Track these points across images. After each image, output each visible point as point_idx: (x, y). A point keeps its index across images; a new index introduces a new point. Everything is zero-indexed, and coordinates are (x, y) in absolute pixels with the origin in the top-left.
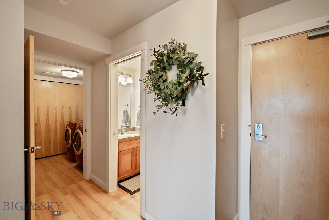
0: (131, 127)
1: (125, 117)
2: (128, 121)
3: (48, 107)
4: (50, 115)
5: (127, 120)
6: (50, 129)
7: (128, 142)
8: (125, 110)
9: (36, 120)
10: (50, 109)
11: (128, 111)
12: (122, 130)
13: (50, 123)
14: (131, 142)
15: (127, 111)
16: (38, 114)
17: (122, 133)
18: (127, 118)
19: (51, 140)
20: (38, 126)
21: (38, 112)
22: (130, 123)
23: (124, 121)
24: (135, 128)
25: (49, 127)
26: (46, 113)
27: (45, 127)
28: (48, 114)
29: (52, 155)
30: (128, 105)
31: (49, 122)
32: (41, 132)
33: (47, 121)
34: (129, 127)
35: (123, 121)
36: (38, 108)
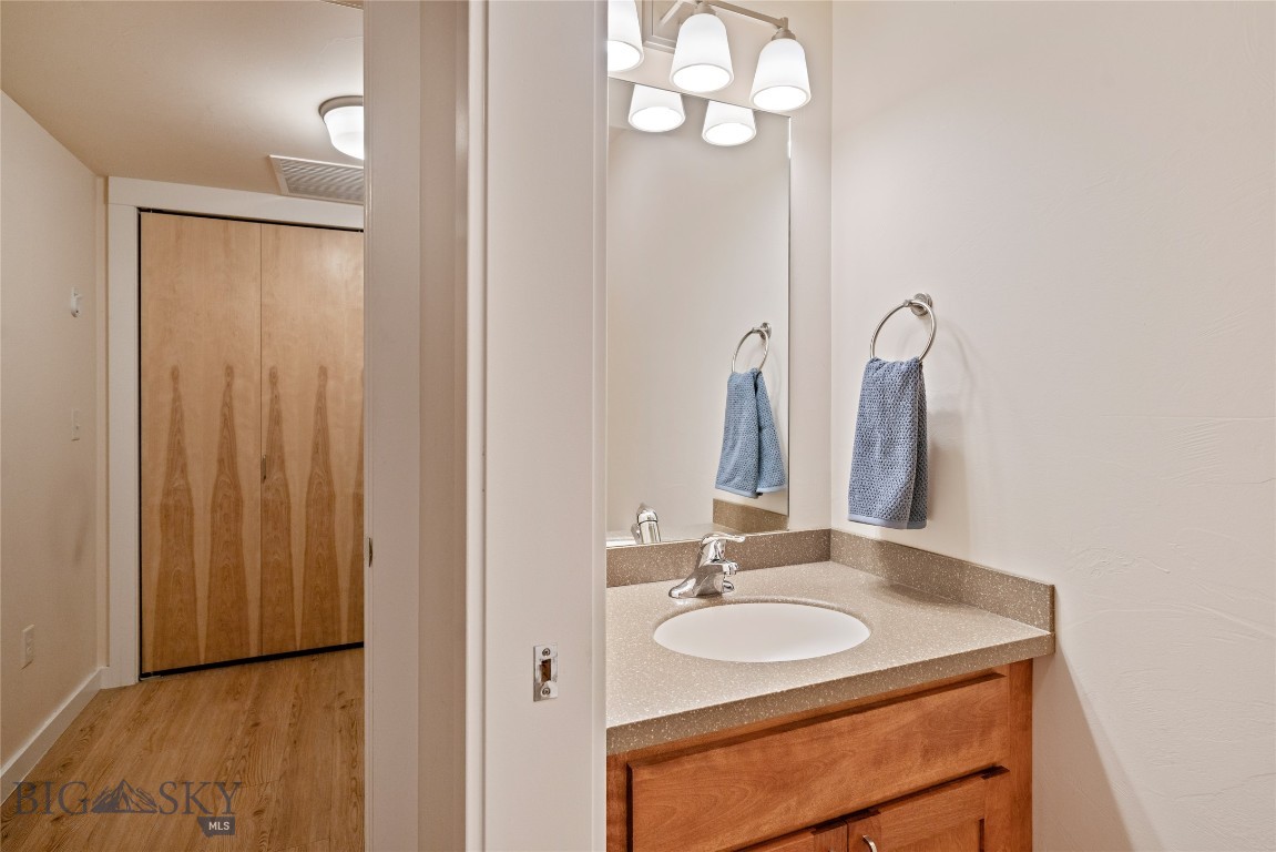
0: (796, 525)
1: (742, 428)
2: (768, 465)
3: (323, 372)
4: (331, 419)
5: (760, 460)
6: (332, 496)
7: (755, 752)
8: (743, 368)
9: (264, 445)
10: (331, 384)
11: (767, 380)
12: (707, 561)
13: (334, 461)
14: (800, 747)
15: (757, 376)
16: (272, 410)
17: (710, 595)
18: (760, 441)
19: (340, 560)
20: (275, 475)
21: (276, 399)
22: (783, 482)
23: (729, 469)
24: (828, 533)
25: (330, 483)
26: (313, 401)
27: (310, 484)
28: (321, 411)
29: (344, 641)
30: (764, 332)
31: (327, 453)
32: (289, 508)
33: (316, 451)
34: (778, 519)
35: (722, 469)
36: (273, 377)
